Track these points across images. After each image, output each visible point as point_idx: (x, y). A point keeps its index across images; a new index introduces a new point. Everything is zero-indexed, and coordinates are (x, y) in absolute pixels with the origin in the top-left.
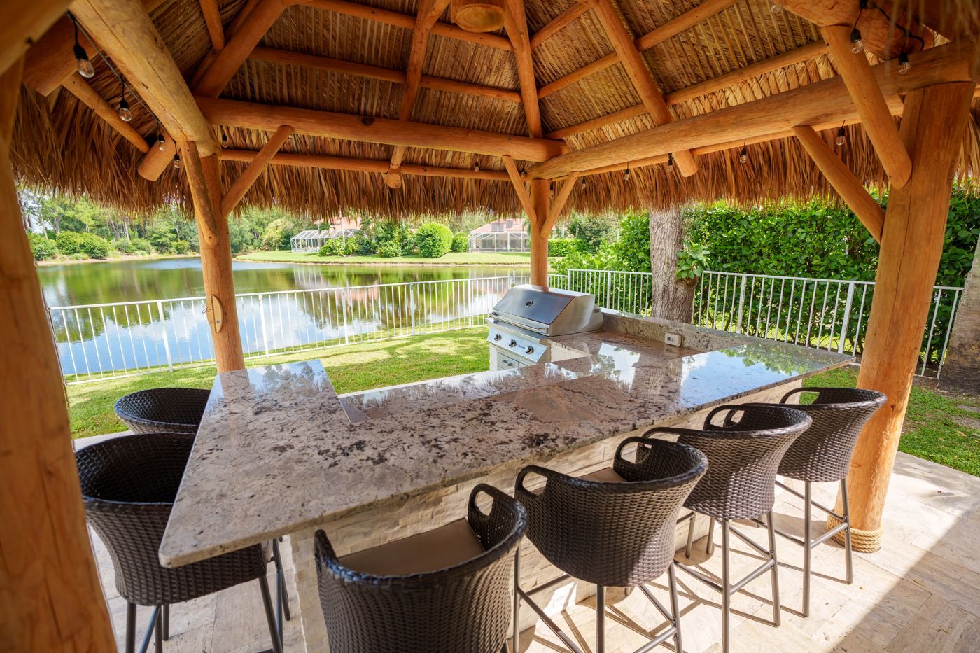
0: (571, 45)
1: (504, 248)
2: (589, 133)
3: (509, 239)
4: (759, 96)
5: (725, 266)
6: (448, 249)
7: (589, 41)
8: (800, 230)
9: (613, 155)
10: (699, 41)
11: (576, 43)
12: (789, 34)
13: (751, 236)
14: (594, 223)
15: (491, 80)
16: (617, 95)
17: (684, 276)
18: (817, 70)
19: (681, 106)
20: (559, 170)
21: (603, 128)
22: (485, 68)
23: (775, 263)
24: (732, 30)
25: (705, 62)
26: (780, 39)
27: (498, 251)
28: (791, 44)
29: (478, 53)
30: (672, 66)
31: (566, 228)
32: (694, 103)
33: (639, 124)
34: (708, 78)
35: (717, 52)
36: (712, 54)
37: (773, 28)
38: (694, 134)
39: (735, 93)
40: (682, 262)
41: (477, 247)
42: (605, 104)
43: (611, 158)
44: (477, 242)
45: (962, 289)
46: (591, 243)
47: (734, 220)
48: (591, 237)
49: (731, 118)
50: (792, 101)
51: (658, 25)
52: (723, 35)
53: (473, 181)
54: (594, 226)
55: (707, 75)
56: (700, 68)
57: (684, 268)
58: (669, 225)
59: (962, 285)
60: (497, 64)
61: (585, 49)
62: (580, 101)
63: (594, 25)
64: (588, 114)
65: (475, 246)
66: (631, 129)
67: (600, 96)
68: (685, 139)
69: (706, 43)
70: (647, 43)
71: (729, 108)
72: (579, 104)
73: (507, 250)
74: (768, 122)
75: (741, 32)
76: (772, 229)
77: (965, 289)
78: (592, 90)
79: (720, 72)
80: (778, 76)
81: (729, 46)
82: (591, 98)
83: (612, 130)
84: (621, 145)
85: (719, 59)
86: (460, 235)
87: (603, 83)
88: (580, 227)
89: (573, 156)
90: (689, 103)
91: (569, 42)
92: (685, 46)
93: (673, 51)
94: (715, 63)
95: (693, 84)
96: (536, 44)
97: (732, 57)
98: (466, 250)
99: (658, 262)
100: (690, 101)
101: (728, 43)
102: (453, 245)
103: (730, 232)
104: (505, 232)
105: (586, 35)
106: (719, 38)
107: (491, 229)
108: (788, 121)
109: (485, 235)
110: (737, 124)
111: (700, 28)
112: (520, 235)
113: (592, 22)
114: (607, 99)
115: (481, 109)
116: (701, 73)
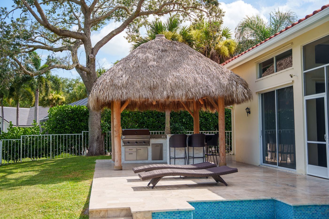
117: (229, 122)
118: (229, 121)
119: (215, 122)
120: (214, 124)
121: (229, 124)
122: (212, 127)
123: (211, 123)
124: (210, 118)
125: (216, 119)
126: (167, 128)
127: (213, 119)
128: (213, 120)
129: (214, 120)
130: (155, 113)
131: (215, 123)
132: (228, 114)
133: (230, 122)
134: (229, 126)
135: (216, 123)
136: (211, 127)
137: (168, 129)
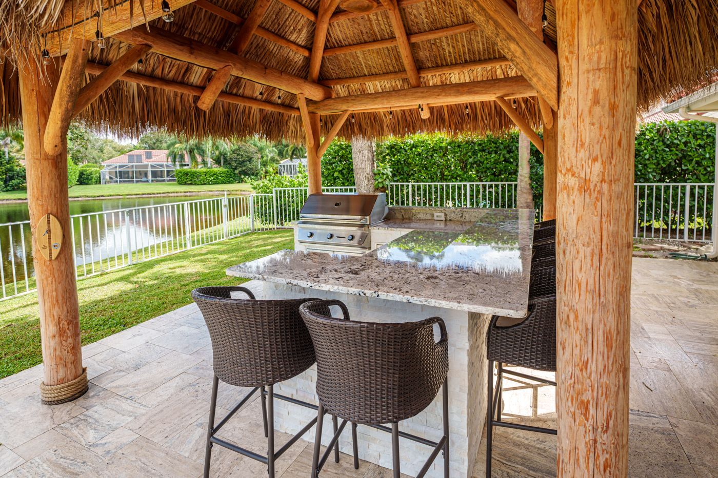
0: (357, 27)
1: (145, 179)
2: (355, 85)
3: (150, 169)
4: (468, 80)
5: (395, 179)
6: (75, 182)
7: (372, 29)
8: (435, 155)
9: (385, 101)
10: (441, 45)
11: (362, 28)
12: (486, 52)
13: (408, 159)
14: (238, 155)
15: (293, 38)
16: (383, 65)
17: (381, 186)
18: (496, 72)
19: (424, 78)
20: (336, 108)
21: (367, 83)
22: (292, 28)
23: (425, 175)
24: (460, 44)
25: (442, 57)
26: (482, 53)
27: (137, 182)
28: (487, 57)
29: (291, 17)
30: (423, 54)
31: (211, 160)
32: (432, 78)
33: (394, 84)
34: (442, 65)
35: (450, 53)
36: (447, 53)
37: (479, 48)
38: (443, 94)
39: (456, 76)
40: (377, 177)
41: (111, 178)
42: (373, 68)
43: (382, 104)
44: (110, 173)
45: (516, 183)
46: (237, 172)
47: (396, 149)
48: (236, 166)
49: (466, 89)
50: (497, 85)
51: (420, 32)
52: (455, 45)
53: (258, 110)
54: (238, 157)
55: (441, 64)
56: (439, 59)
57: (380, 180)
58: (367, 151)
59: (516, 181)
60: (300, 27)
61: (367, 33)
62: (353, 63)
63: (378, 20)
64: (356, 73)
65: (107, 177)
66: (387, 86)
67: (370, 63)
68: (438, 97)
69: (446, 47)
70: (414, 40)
71: (451, 84)
72: (352, 65)
73: (147, 181)
74: (486, 93)
75: (464, 46)
76: (419, 154)
77: (518, 182)
78: (364, 58)
79: (449, 63)
80: (479, 72)
81: (457, 51)
82: (363, 63)
83: (372, 86)
84: (392, 96)
85: (450, 57)
86: (88, 166)
87: (375, 55)
88: (225, 158)
89: (350, 99)
90: (429, 77)
91: (356, 26)
92: (433, 46)
93: (426, 47)
94: (448, 58)
95: (433, 67)
96: (332, 21)
97: (457, 57)
98: (98, 182)
99: (361, 177)
100: (430, 76)
101: (456, 49)
102: (80, 176)
103: (396, 157)
104: (145, 163)
105: (371, 25)
106: (453, 46)
107: (127, 160)
108: (495, 94)
109: (120, 167)
110: (469, 92)
111: (444, 39)
112: (162, 166)
113: (377, 18)
114: (375, 66)
115: (280, 56)
116: (439, 62)
117: (705, 159)
118: (707, 156)
119: (662, 159)
120: (658, 164)
121: (705, 163)
122: (651, 172)
123: (647, 162)
124: (645, 149)
125: (664, 151)
126: (521, 176)
127: (656, 153)
128: (654, 155)
129: (658, 155)
130: (502, 144)
131: (661, 162)
132: (705, 138)
133: (709, 158)
134: (705, 169)
135: (664, 161)
136: (649, 172)
137: (523, 178)
